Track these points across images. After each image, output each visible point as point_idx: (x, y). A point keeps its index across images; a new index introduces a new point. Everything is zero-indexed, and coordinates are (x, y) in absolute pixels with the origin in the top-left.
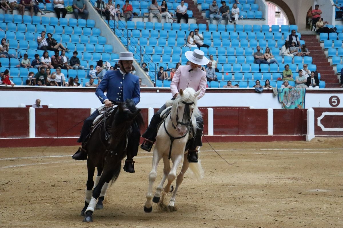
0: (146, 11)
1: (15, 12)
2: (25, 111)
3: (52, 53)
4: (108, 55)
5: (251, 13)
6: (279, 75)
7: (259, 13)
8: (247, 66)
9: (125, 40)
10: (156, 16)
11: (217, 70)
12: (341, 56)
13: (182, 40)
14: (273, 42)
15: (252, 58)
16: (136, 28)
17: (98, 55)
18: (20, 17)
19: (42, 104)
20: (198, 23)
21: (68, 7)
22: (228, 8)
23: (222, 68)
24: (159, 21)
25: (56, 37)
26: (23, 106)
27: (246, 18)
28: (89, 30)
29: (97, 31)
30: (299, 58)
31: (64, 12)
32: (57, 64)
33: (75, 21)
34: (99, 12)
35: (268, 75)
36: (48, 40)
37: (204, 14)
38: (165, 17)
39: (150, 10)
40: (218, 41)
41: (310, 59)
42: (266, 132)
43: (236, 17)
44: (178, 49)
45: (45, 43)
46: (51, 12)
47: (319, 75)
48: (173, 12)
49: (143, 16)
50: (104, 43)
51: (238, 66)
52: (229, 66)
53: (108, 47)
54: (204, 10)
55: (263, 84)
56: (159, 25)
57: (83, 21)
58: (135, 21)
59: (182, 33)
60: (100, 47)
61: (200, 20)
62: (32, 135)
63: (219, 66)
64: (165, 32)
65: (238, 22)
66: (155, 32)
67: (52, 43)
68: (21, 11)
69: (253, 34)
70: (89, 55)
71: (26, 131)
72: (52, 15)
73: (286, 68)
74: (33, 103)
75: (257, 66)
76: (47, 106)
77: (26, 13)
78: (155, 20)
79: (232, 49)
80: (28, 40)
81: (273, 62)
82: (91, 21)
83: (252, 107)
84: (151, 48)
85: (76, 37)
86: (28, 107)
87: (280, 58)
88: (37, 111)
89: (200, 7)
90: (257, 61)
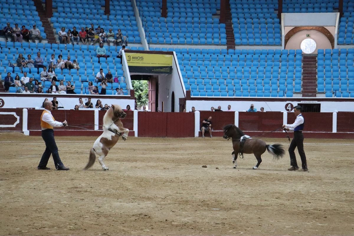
12: (5, 67)
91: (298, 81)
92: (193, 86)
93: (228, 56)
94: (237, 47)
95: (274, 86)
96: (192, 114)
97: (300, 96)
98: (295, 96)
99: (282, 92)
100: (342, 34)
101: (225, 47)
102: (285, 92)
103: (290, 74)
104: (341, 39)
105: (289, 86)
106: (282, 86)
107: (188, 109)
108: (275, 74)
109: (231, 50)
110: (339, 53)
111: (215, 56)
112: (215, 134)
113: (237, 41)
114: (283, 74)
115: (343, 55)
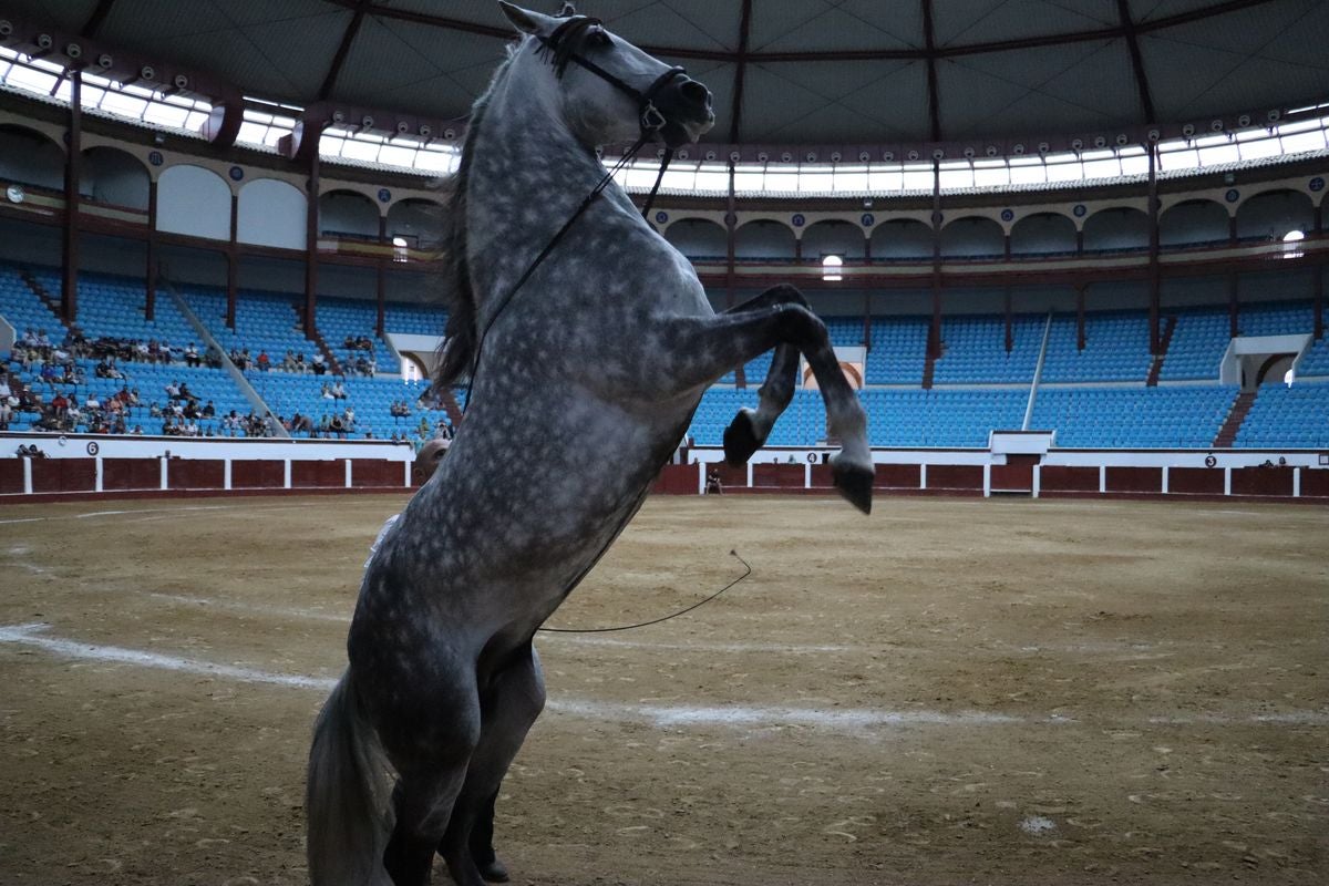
0: (281, 361)
1: (146, 361)
2: (156, 462)
3: (184, 403)
4: (241, 406)
5: (387, 367)
6: (415, 428)
7: (395, 367)
8: (384, 418)
9: (260, 390)
10: (292, 367)
11: (354, 422)
13: (318, 391)
14: (409, 396)
15: (388, 411)
16: (272, 377)
17: (232, 405)
18: (151, 366)
19: (172, 455)
20: (334, 375)
21: (202, 356)
22: (365, 362)
23: (359, 420)
24: (295, 372)
25: (189, 386)
26: (154, 456)
27: (383, 371)
28: (222, 379)
29: (231, 380)
30: (434, 412)
31: (198, 361)
32: (189, 413)
33: (208, 370)
34: (234, 361)
35: (404, 427)
36: (180, 389)
37: (340, 366)
38: (301, 368)
39: (285, 360)
40: (354, 393)
41: (445, 413)
42: (404, 484)
43: (373, 370)
44: (315, 400)
45: (176, 392)
46: (182, 361)
47: (454, 429)
48: (309, 364)
49: (278, 366)
50: (238, 393)
51: (374, 418)
52: (366, 418)
53: (243, 397)
54: (340, 362)
55: (400, 436)
56: (295, 375)
57: (216, 371)
58: (271, 370)
59: (318, 384)
60: (234, 397)
61: (336, 372)
62: (164, 486)
63: (357, 418)
64: (300, 383)
65: (375, 375)
66: (291, 383)
67: (184, 394)
68: (152, 360)
69: (389, 387)
70: (222, 405)
71: (157, 482)
72: (184, 364)
73: (424, 420)
74: (163, 454)
75: (394, 418)
76: (178, 458)
77: (158, 362)
78: (291, 371)
79: (369, 402)
80: (159, 388)
81: (409, 415)
82: (225, 371)
83: (390, 459)
84: (286, 399)
85: (209, 386)
86: (160, 457)
87: (415, 411)
88: (170, 462)
89: (336, 359)
90: (394, 414)
91: (821, 426)
92: (697, 432)
93: (737, 397)
94: (748, 386)
95: (794, 433)
96: (696, 465)
97: (824, 445)
98: (819, 445)
99: (803, 440)
100: (870, 372)
101: (734, 386)
102: (807, 441)
103: (812, 419)
104: (869, 378)
105: (812, 433)
106: (803, 433)
107: (691, 461)
108: (794, 418)
109: (741, 390)
110: (868, 394)
111: (722, 396)
112: (725, 491)
113: (749, 378)
114: (804, 419)
115: (872, 397)
